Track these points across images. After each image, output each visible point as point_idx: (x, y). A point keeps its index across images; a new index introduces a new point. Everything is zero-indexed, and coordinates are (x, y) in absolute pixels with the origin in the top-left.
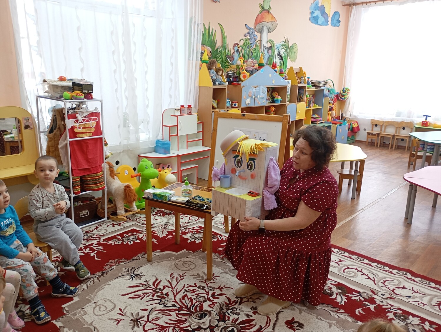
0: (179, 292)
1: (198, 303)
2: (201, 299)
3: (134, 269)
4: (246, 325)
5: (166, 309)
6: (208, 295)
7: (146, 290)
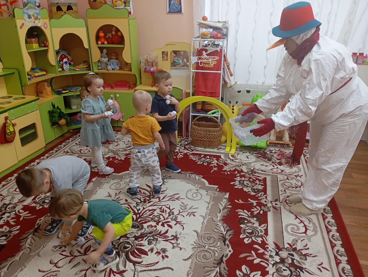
0: (157, 205)
1: (150, 219)
2: (156, 218)
3: (169, 178)
4: (138, 253)
5: (133, 208)
6: (164, 220)
7: (149, 192)
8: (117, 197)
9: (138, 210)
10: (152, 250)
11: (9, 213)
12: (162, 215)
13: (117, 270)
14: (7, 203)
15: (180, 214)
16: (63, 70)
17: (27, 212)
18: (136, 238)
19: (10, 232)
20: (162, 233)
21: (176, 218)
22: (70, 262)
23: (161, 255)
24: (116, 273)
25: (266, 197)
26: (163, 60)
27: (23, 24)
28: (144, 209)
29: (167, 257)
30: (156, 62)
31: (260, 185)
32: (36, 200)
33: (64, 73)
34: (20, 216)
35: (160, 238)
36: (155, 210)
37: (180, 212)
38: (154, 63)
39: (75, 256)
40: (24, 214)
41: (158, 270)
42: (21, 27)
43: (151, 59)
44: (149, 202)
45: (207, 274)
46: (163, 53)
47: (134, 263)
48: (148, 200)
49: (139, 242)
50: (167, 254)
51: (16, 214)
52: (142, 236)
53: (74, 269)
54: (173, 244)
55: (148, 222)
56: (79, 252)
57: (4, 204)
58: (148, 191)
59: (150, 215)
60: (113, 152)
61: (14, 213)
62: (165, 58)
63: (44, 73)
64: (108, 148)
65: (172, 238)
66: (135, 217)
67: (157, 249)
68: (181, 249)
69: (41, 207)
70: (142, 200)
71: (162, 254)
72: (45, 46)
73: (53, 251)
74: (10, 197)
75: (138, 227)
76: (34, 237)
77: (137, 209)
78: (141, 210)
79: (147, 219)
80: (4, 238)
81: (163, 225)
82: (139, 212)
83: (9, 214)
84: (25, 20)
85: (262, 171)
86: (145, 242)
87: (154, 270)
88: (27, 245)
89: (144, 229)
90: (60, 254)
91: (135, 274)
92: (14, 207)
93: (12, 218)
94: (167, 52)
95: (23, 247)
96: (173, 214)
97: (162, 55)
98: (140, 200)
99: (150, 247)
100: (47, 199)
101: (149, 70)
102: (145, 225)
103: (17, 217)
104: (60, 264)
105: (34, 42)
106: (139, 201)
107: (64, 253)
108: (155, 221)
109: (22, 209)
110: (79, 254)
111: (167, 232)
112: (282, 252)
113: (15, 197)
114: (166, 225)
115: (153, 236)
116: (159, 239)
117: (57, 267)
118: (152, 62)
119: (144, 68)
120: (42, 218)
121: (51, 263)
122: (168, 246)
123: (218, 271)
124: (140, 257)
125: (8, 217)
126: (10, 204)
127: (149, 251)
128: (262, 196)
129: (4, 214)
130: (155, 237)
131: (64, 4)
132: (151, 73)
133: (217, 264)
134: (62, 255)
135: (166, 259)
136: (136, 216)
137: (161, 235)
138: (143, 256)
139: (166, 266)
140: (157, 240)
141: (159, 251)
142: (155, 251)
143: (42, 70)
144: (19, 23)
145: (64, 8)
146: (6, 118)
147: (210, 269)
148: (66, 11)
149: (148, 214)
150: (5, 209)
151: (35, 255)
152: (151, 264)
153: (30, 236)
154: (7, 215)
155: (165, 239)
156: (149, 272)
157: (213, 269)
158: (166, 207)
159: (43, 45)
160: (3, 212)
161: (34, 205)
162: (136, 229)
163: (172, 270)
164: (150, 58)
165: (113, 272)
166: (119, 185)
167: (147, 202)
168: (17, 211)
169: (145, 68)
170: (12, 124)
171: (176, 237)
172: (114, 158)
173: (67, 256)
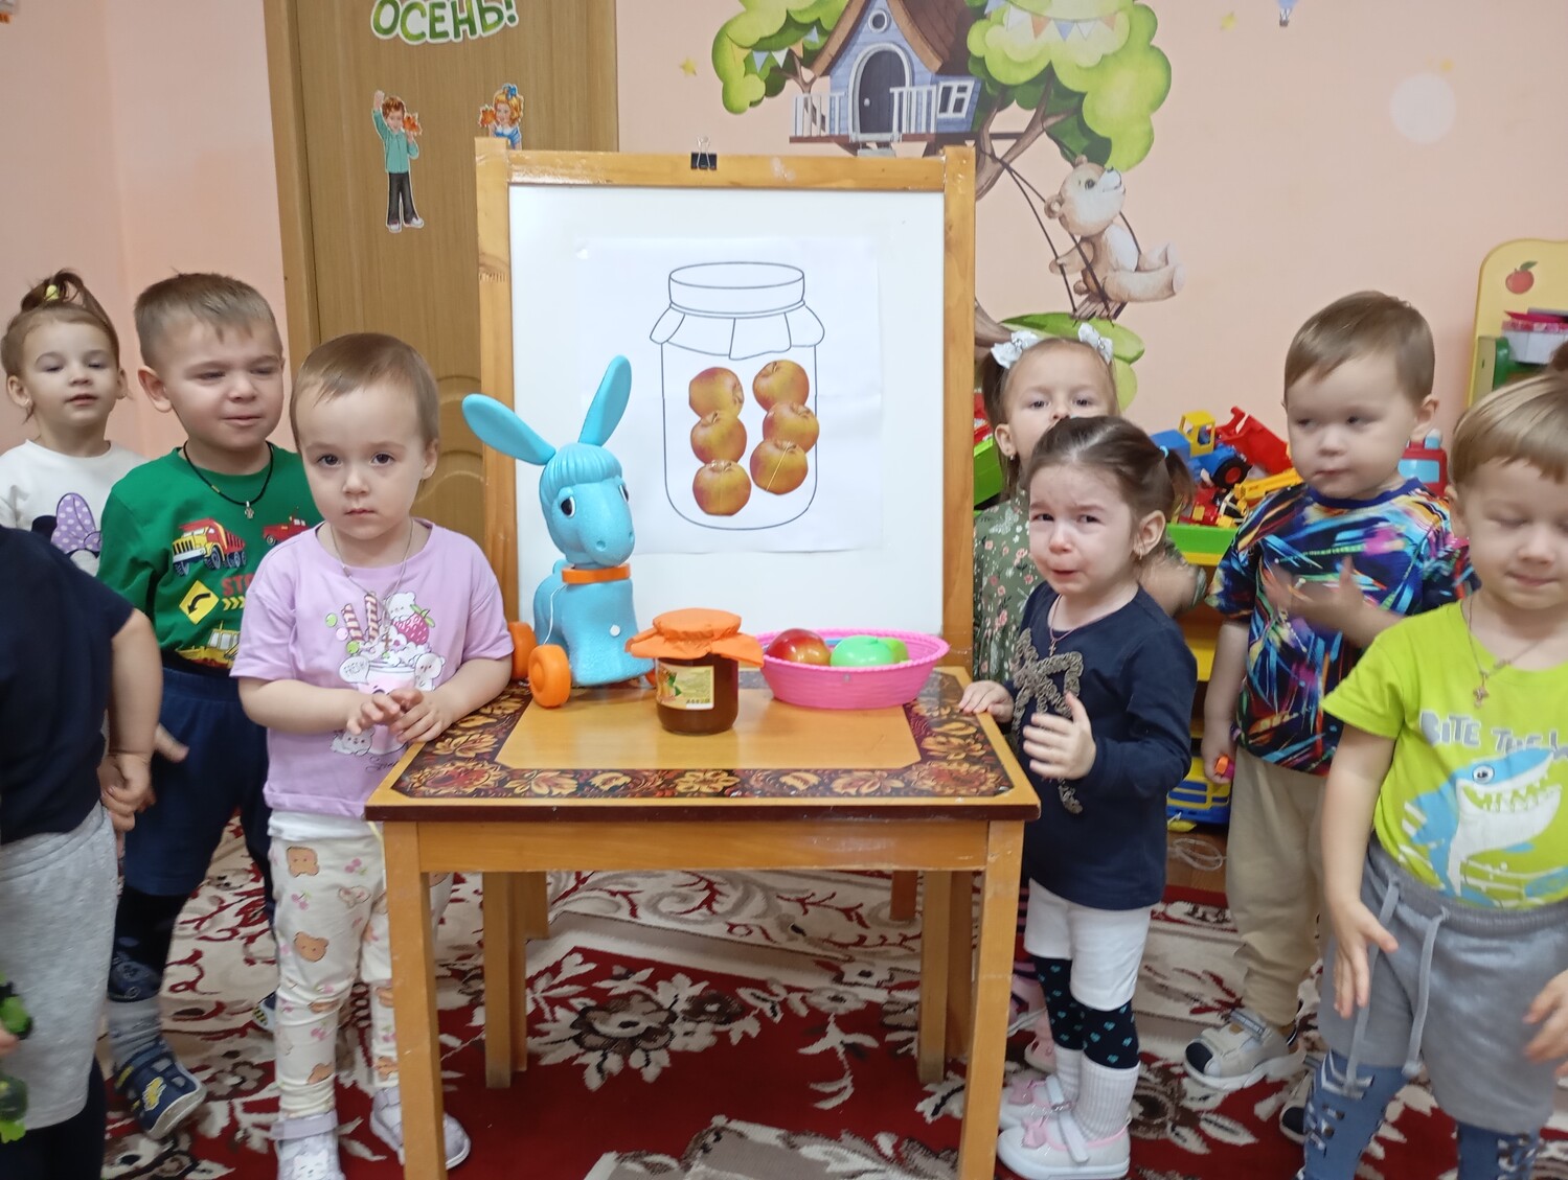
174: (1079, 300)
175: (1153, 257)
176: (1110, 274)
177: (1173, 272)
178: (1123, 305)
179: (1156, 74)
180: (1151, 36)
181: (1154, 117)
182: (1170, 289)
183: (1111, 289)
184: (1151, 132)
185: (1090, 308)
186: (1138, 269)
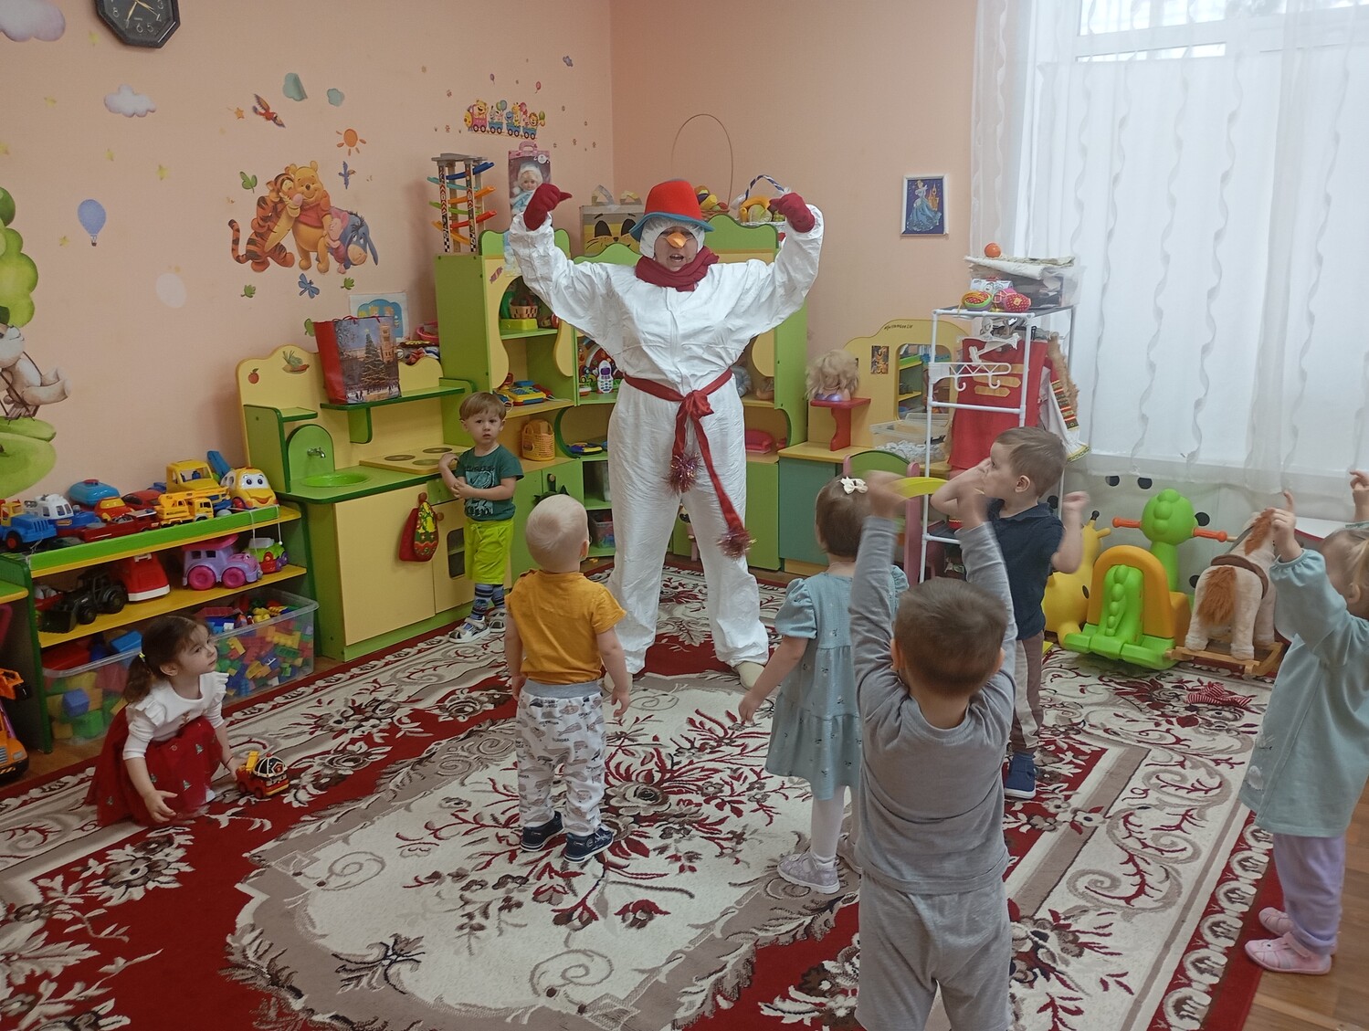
0: (729, 762)
2: (711, 789)
4: (626, 849)
6: (731, 795)
7: (724, 729)
8: (636, 727)
9: (673, 765)
10: (662, 850)
11: (379, 719)
12: (732, 786)
13: (562, 868)
14: (382, 698)
15: (781, 791)
16: (596, 390)
17: (417, 724)
18: (638, 819)
19: (367, 754)
20: (707, 822)
21: (766, 796)
22: (466, 833)
23: (679, 864)
24: (557, 873)
25: (1067, 798)
26: (873, 373)
27: (499, 270)
28: (691, 763)
29: (693, 869)
30: (848, 376)
31: (1072, 766)
32: (446, 703)
33: (597, 399)
34: (400, 730)
35: (697, 829)
36: (716, 771)
37: (782, 788)
38: (842, 378)
39: (483, 826)
40: (409, 727)
41: (656, 888)
42: (493, 278)
43: (835, 369)
44: (711, 753)
45: (774, 922)
46: (875, 349)
47: (607, 866)
48: (713, 747)
49: (641, 829)
50: (696, 864)
51: (392, 724)
52: (653, 819)
53: (470, 847)
54: (722, 847)
55: (687, 792)
56: (495, 819)
57: (375, 700)
58: (722, 727)
59: (698, 780)
60: (679, 623)
61: (389, 720)
62: (881, 365)
63: (542, 395)
64: (670, 612)
65: (730, 836)
66: (657, 776)
67: (677, 850)
68: (738, 862)
69: (451, 719)
70: (697, 744)
71: (684, 861)
72: (551, 327)
73: (440, 806)
74: (393, 688)
75: (656, 798)
76: (412, 772)
77: (672, 761)
78: (681, 765)
79: (687, 786)
80: (352, 764)
81: (720, 807)
82: (676, 768)
83: (378, 722)
84: (506, 260)
85: (1106, 731)
86: (655, 831)
87: (647, 887)
88: (391, 786)
89: (667, 806)
90: (453, 815)
91: (597, 884)
92: (394, 710)
93: (381, 731)
94: (888, 348)
95: (382, 788)
96: (762, 787)
97: (873, 356)
98: (692, 743)
99: (661, 843)
100: (471, 704)
101: (826, 400)
102: (673, 799)
103: (393, 729)
104: (442, 834)
105: (526, 316)
106: (688, 745)
107: (461, 815)
108: (703, 795)
109: (408, 716)
110: (492, 823)
111: (722, 821)
112: (1019, 925)
113: (402, 690)
114: (727, 807)
115: (681, 824)
116: (694, 832)
117: (436, 837)
118: (838, 376)
119: (813, 392)
120: (444, 742)
121: (426, 827)
122: (708, 849)
123: (806, 924)
124: (626, 855)
125: (373, 726)
126: (385, 701)
127: (654, 850)
128: (1057, 791)
129: (367, 719)
130: (686, 826)
131: (615, 217)
132: (830, 409)
133: (813, 911)
134: (457, 817)
135: (688, 873)
136: (663, 776)
137: (704, 826)
138: (634, 855)
139: (679, 887)
140: (689, 832)
141: (679, 854)
142: (671, 852)
143: (537, 388)
144: (489, 267)
145: (615, 229)
146: (422, 499)
147: (788, 915)
148: (619, 236)
149: (697, 776)
150: (374, 711)
151: (400, 807)
152: (646, 874)
153: (405, 770)
154: (372, 722)
155: (709, 835)
156: (632, 888)
157: (794, 916)
158: (752, 770)
159: (547, 323)
160: (368, 715)
161: (437, 712)
162: (649, 802)
163: (692, 896)
164: (830, 365)
165: (552, 870)
166: (654, 703)
167: (708, 751)
168: (395, 719)
169: (817, 395)
170: (432, 515)
171: (738, 837)
172: (674, 639)
173: (465, 821)
174: (8, 407)
175: (50, 378)
176: (25, 389)
177: (63, 385)
178: (37, 407)
179: (28, 270)
180: (20, 248)
181: (33, 295)
182: (63, 395)
183: (28, 399)
184: (32, 303)
185: (18, 411)
186: (42, 385)
